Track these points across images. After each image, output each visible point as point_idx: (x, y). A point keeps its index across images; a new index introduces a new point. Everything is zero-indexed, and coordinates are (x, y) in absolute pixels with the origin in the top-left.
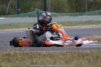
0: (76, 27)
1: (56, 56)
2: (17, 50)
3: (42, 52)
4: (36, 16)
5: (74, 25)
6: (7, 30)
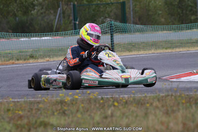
0: (181, 50)
1: (148, 103)
2: (77, 94)
4: (108, 32)
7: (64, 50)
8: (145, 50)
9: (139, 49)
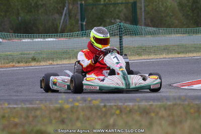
2: (78, 101)
3: (126, 104)
4: (117, 35)
5: (190, 52)
6: (61, 63)
7: (69, 53)
8: (156, 55)
9: (149, 53)
